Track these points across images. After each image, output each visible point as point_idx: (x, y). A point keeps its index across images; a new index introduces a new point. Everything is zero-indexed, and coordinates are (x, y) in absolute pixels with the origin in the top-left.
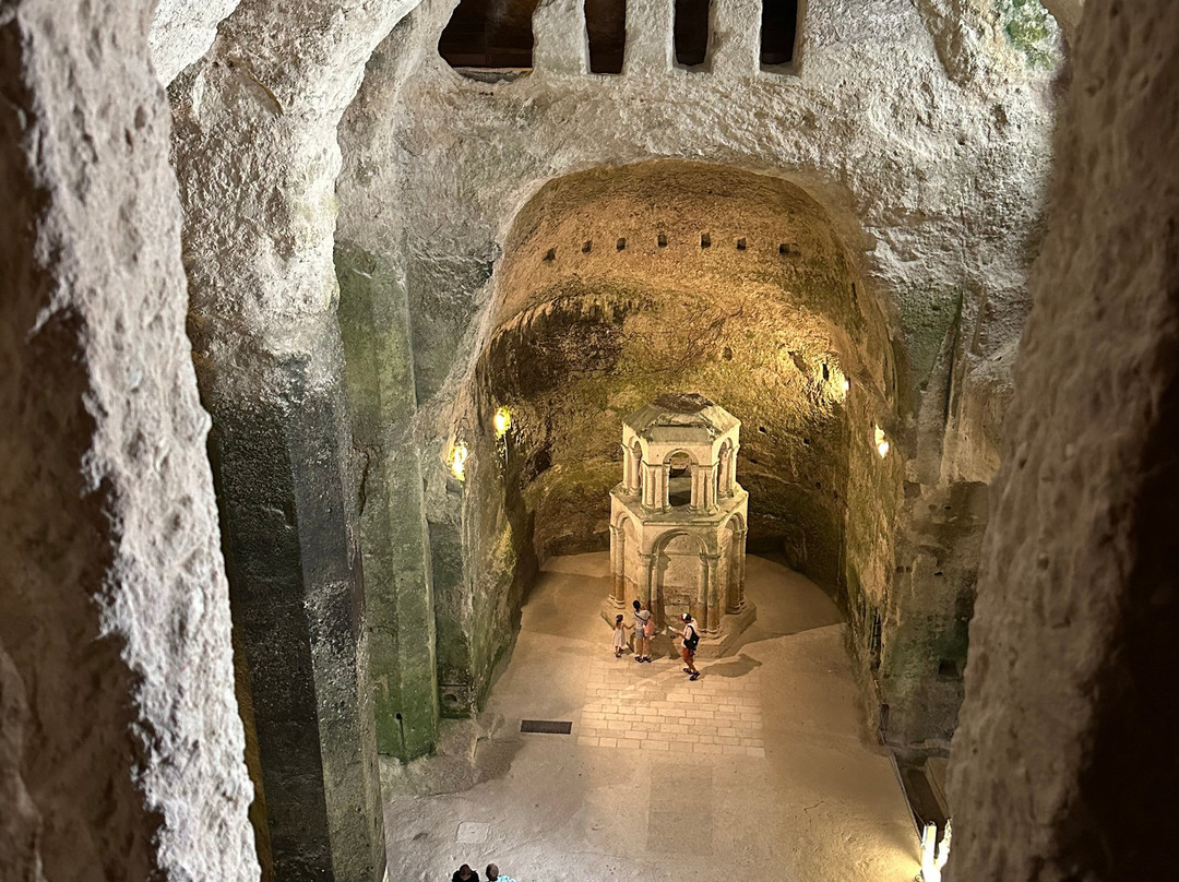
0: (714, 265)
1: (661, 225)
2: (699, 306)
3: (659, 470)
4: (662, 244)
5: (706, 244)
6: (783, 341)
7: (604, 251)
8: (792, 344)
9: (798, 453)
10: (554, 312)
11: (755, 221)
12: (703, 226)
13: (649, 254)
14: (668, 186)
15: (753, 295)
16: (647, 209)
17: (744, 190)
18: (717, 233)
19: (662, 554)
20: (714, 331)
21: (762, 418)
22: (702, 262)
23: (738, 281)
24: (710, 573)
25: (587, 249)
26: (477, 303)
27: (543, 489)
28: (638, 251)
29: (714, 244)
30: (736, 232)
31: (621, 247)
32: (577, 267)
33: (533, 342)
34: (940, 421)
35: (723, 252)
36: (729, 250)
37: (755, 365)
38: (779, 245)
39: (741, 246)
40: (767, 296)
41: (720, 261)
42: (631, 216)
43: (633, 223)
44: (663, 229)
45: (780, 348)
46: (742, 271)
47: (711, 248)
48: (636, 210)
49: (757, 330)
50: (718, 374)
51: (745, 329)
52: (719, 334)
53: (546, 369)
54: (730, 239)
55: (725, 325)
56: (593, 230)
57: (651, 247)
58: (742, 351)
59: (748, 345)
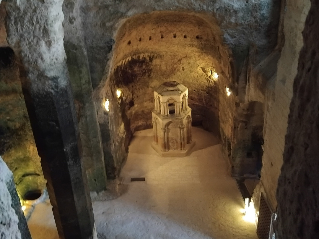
0: (178, 43)
1: (161, 32)
2: (174, 55)
3: (165, 104)
4: (162, 37)
5: (175, 37)
6: (199, 64)
7: (145, 41)
8: (201, 65)
9: (205, 97)
10: (132, 60)
11: (189, 29)
12: (174, 31)
13: (158, 41)
15: (190, 51)
16: (157, 27)
17: (185, 20)
18: (178, 33)
19: (168, 128)
20: (179, 62)
21: (194, 87)
22: (174, 42)
23: (184, 47)
24: (182, 133)
25: (140, 40)
26: (109, 58)
27: (132, 112)
28: (155, 40)
29: (177, 36)
30: (183, 33)
31: (150, 39)
32: (138, 46)
33: (126, 69)
34: (245, 85)
35: (180, 38)
36: (182, 38)
37: (191, 72)
38: (196, 36)
39: (185, 37)
40: (193, 51)
41: (179, 42)
42: (152, 29)
43: (153, 32)
44: (162, 33)
45: (198, 66)
46: (186, 44)
47: (176, 38)
48: (154, 27)
49: (191, 61)
50: (181, 75)
51: (188, 61)
52: (180, 63)
53: (131, 77)
54: (182, 35)
55: (182, 61)
56: (141, 34)
57: (159, 39)
58: (187, 68)
59: (189, 66)
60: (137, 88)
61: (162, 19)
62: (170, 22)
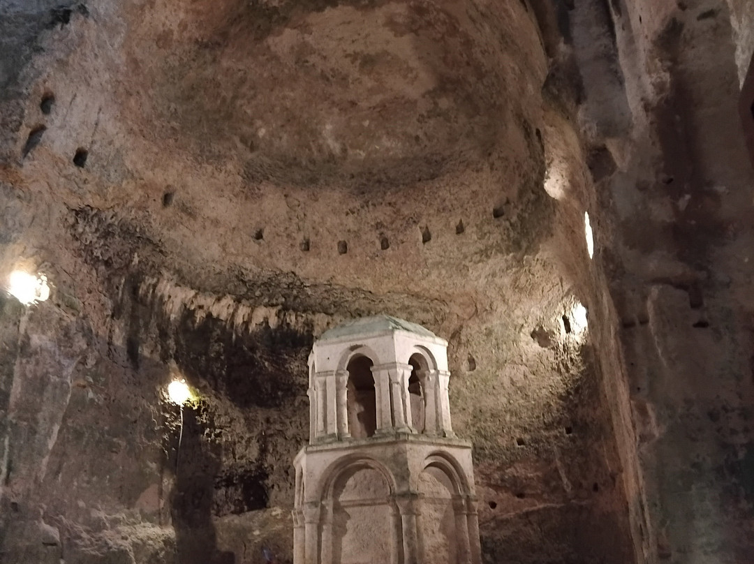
0: (438, 259)
1: (379, 225)
2: (436, 321)
3: (331, 380)
4: (385, 244)
5: (427, 238)
6: (521, 321)
7: (324, 252)
8: (530, 321)
9: (564, 451)
11: (465, 194)
12: (420, 216)
13: (372, 258)
14: (379, 181)
15: (482, 281)
16: (362, 207)
17: (448, 166)
18: (434, 222)
21: (517, 427)
22: (426, 260)
23: (462, 270)
25: (307, 246)
28: (361, 254)
29: (434, 235)
30: (451, 216)
31: (344, 248)
32: (295, 265)
33: (253, 349)
35: (445, 240)
36: (449, 238)
37: (500, 365)
38: (492, 210)
39: (460, 230)
40: (494, 275)
41: (443, 254)
42: (347, 214)
43: (350, 222)
44: (382, 230)
45: (520, 330)
46: (466, 257)
47: (432, 241)
48: (351, 206)
49: (495, 322)
50: (464, 390)
52: (459, 343)
53: (269, 386)
54: (447, 225)
55: (464, 332)
56: (308, 224)
57: (374, 250)
58: (485, 354)
59: (489, 345)
60: (289, 433)
61: (376, 177)
62: (403, 184)
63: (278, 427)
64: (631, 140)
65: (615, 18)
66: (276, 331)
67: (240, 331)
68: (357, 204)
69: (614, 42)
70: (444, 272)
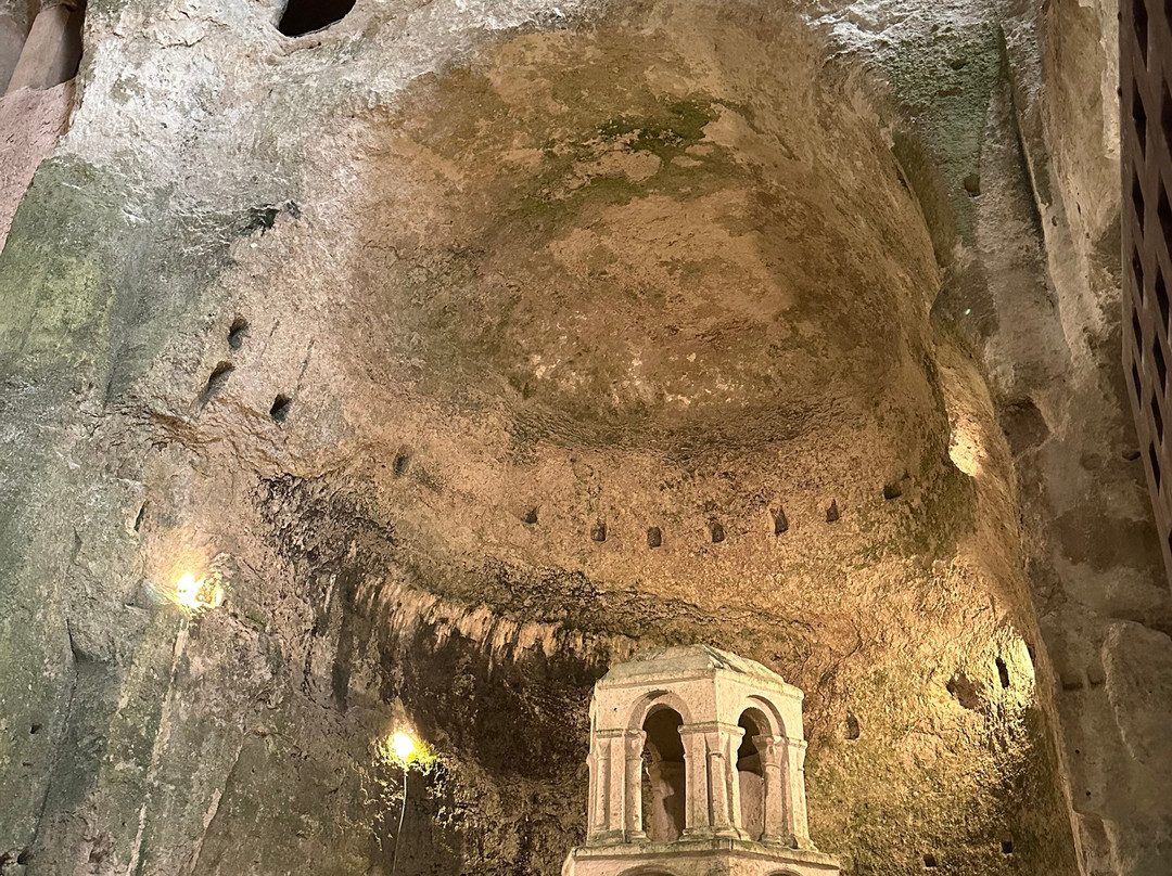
0: (799, 559)
1: (709, 506)
2: (797, 655)
3: (618, 743)
4: (718, 534)
5: (782, 527)
6: (931, 664)
7: (626, 544)
8: (944, 663)
10: (559, 654)
11: (840, 463)
12: (771, 493)
13: (697, 554)
14: (711, 441)
15: (868, 597)
16: (685, 479)
17: (814, 420)
18: (792, 504)
20: (826, 692)
22: (780, 560)
23: (837, 579)
28: (681, 548)
29: (792, 522)
30: (819, 494)
31: (656, 538)
32: (584, 562)
33: (517, 686)
36: (816, 528)
37: (899, 732)
38: (881, 487)
39: (833, 515)
40: (886, 588)
41: (806, 552)
42: (662, 488)
43: (666, 500)
44: (714, 512)
45: (930, 678)
46: (842, 558)
47: (789, 532)
48: (668, 477)
49: (888, 662)
50: (841, 769)
51: (871, 670)
52: (833, 693)
53: (538, 745)
54: (812, 508)
55: (840, 677)
56: (604, 501)
57: (699, 543)
58: (874, 713)
59: (881, 699)
60: (566, 821)
62: (746, 446)
63: (549, 809)
64: (1069, 392)
65: (1042, 207)
66: (552, 659)
67: (499, 657)
68: (677, 474)
69: (1041, 244)
70: (807, 579)
